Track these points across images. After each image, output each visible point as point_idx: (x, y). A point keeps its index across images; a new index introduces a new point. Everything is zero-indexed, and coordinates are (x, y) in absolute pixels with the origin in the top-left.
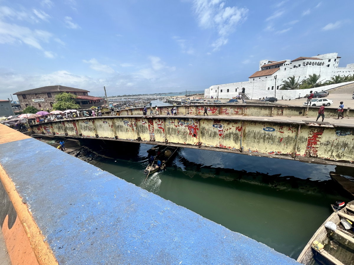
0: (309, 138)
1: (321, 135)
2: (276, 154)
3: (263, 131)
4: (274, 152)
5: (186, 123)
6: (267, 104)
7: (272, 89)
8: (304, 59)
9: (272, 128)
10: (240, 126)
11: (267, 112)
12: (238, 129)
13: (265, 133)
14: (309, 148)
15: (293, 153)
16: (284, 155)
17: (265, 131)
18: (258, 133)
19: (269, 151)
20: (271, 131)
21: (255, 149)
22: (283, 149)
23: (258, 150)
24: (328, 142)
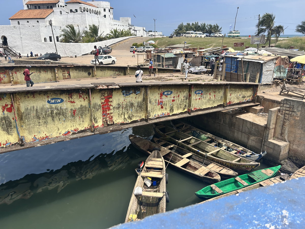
0: (102, 103)
1: (111, 98)
2: (74, 134)
3: (48, 105)
4: (70, 131)
6: (48, 63)
7: (51, 41)
8: (80, 3)
9: (59, 99)
10: (9, 103)
11: (49, 75)
12: (7, 109)
13: (51, 108)
14: (104, 116)
15: (91, 127)
16: (82, 131)
17: (51, 105)
18: (42, 109)
19: (64, 132)
20: (59, 103)
21: (43, 135)
22: (80, 124)
23: (48, 135)
24: (119, 104)
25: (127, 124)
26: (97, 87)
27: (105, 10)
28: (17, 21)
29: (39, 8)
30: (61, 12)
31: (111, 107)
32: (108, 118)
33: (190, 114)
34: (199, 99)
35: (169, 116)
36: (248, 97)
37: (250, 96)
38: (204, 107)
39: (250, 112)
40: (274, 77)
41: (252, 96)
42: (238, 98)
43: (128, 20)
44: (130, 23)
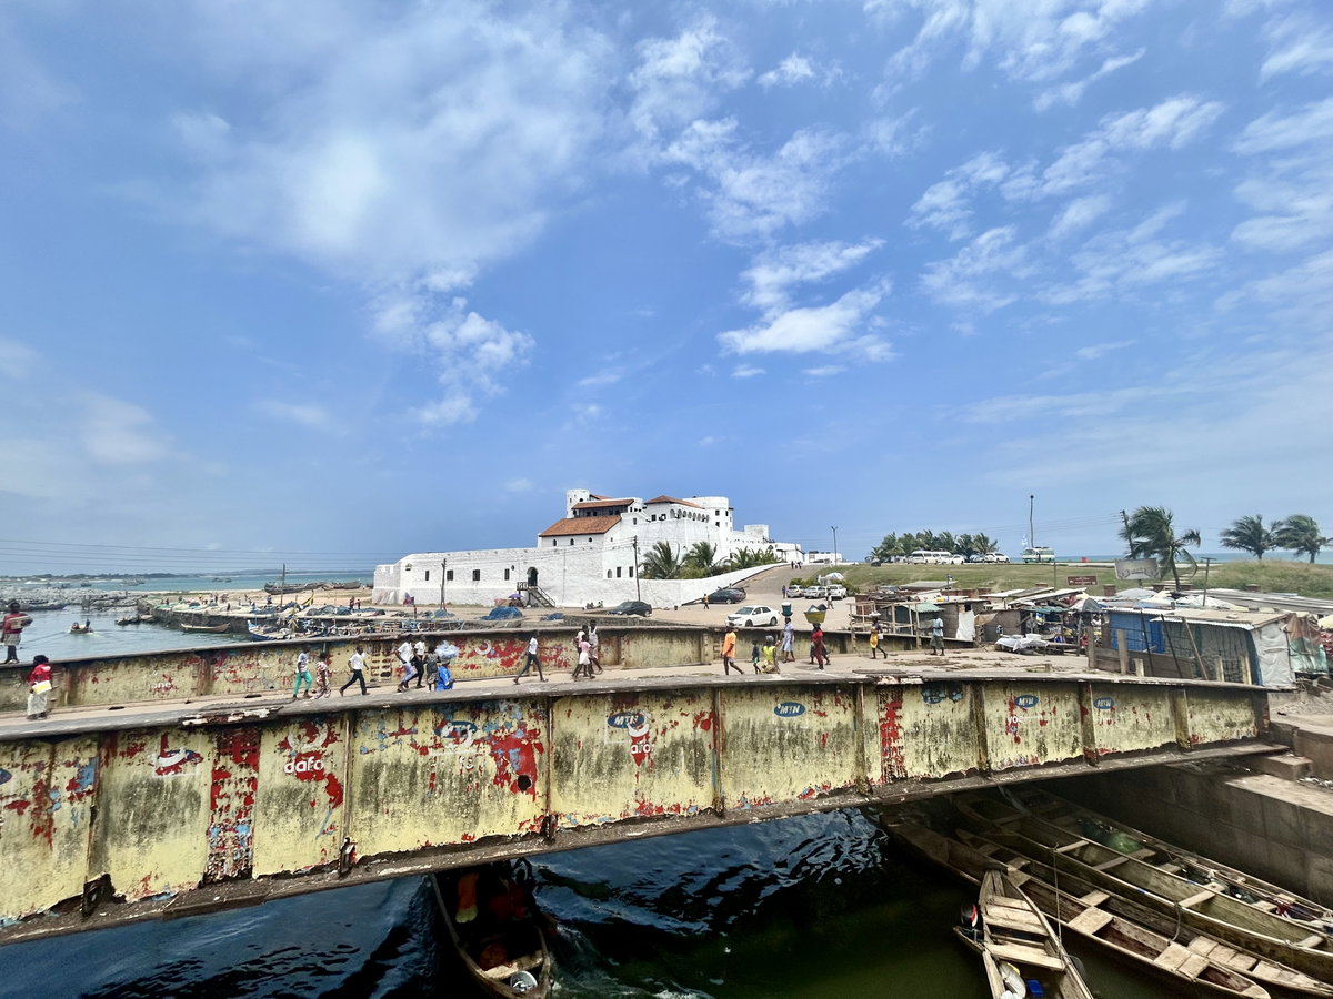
0: (880, 721)
1: (900, 708)
2: (821, 796)
3: (774, 719)
4: (814, 788)
5: (479, 723)
7: (619, 576)
9: (796, 704)
10: (708, 710)
11: (685, 649)
12: (703, 722)
13: (781, 725)
14: (885, 754)
15: (858, 780)
16: (838, 792)
18: (764, 727)
19: (801, 790)
20: (796, 714)
21: (759, 794)
22: (834, 772)
23: (769, 794)
24: (916, 726)
25: (936, 780)
26: (877, 679)
27: (717, 513)
28: (552, 540)
30: (635, 520)
31: (901, 733)
32: (894, 761)
33: (1093, 765)
34: (1109, 723)
35: (1037, 766)
36: (1242, 724)
37: (1248, 723)
38: (1126, 747)
39: (1263, 773)
40: (1296, 669)
41: (1253, 724)
42: (1214, 727)
43: (761, 531)
44: (767, 536)
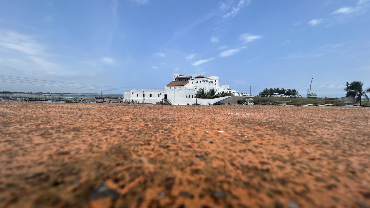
7: (189, 97)
8: (203, 78)
27: (215, 81)
28: (170, 87)
29: (181, 80)
30: (193, 82)
43: (227, 87)
44: (228, 88)
